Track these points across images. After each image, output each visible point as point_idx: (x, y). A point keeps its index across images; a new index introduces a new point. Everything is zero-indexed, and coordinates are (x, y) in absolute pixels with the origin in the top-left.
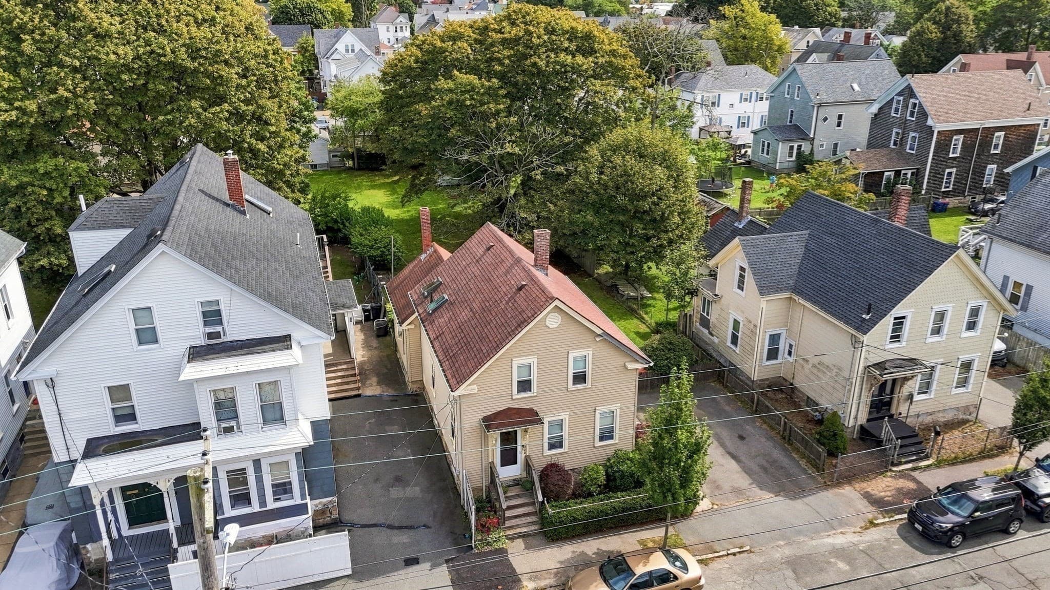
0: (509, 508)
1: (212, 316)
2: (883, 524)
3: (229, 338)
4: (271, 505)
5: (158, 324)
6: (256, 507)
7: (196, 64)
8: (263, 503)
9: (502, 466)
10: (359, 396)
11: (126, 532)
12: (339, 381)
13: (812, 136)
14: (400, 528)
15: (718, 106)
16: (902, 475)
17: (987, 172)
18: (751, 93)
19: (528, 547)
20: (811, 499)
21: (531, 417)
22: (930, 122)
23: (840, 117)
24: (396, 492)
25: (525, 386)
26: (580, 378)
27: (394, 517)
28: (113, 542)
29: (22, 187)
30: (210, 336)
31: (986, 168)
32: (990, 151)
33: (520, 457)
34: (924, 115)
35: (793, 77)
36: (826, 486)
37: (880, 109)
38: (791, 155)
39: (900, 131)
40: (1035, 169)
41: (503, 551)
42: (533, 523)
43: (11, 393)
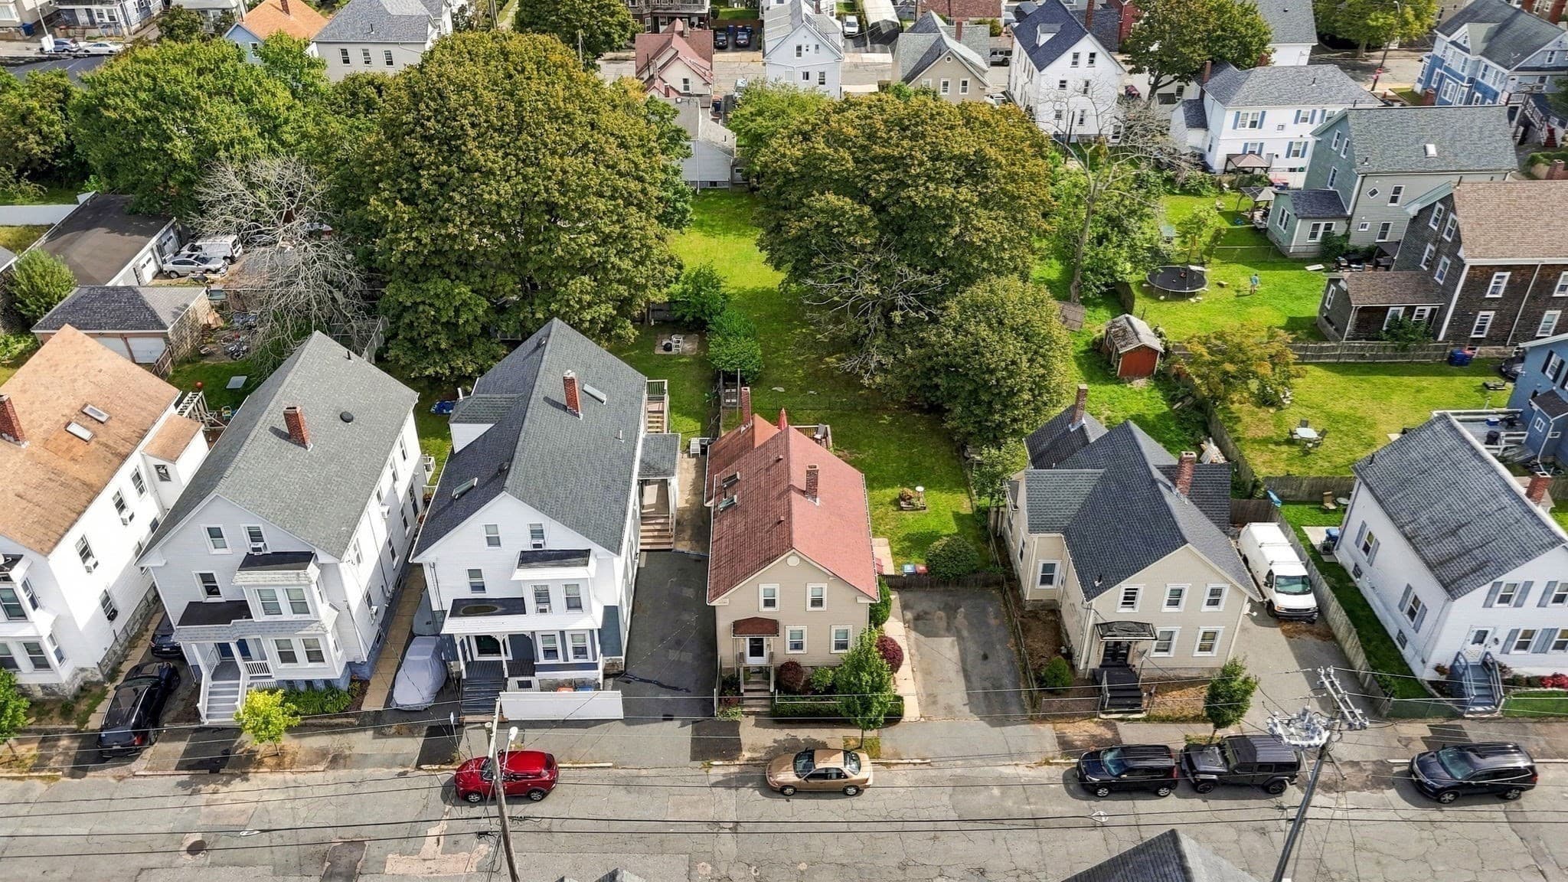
0: (746, 691)
1: (537, 533)
2: (1057, 764)
3: (547, 548)
4: (572, 660)
5: (501, 535)
6: (561, 660)
7: (567, 199)
8: (566, 658)
9: (751, 655)
10: (670, 550)
11: (477, 658)
12: (656, 533)
13: (1349, 213)
14: (666, 687)
15: (1260, 127)
16: (1107, 724)
17: (1545, 318)
18: (1314, 112)
19: (757, 724)
20: (1009, 730)
21: (772, 627)
22: (1461, 253)
23: (1398, 190)
24: (673, 655)
25: (770, 603)
26: (817, 602)
27: (667, 677)
28: (467, 665)
29: (415, 304)
30: (535, 546)
31: (1542, 314)
32: (1552, 292)
33: (766, 652)
34: (1458, 242)
35: (1343, 124)
36: (1032, 720)
37: (1420, 211)
38: (1313, 235)
39: (1433, 249)
40: (1551, 354)
41: (736, 724)
42: (765, 706)
43: (405, 520)
